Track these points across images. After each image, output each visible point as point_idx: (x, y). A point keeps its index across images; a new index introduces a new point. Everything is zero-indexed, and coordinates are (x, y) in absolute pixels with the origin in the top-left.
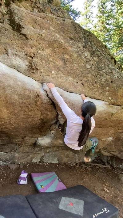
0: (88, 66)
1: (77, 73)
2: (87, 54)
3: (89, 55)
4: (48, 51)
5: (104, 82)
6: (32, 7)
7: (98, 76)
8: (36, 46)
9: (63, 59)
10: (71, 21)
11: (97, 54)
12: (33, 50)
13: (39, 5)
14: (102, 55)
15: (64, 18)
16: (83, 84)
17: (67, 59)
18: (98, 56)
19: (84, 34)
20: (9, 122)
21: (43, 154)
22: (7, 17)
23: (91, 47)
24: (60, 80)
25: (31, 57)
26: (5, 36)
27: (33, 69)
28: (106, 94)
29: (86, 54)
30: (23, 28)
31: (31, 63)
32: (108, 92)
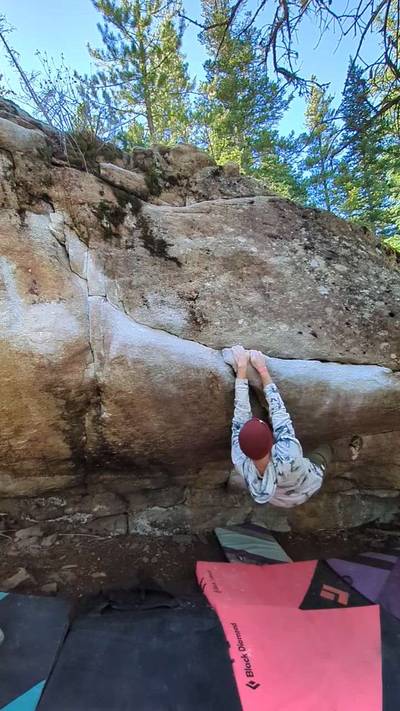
0: (323, 290)
1: (296, 310)
2: (318, 262)
3: (323, 263)
4: (225, 278)
5: (370, 318)
6: (181, 196)
7: (353, 307)
8: (198, 275)
9: (261, 288)
10: (267, 198)
11: (343, 256)
12: (195, 284)
13: (194, 188)
14: (357, 254)
15: (253, 196)
16: (314, 335)
17: (270, 284)
18: (347, 259)
19: (304, 217)
20: (163, 438)
21: (250, 509)
22: (138, 233)
23: (325, 242)
24: (259, 335)
25: (191, 299)
26: (137, 271)
27: (198, 324)
28: (382, 347)
29: (313, 263)
30: (170, 245)
31: (193, 313)
32: (386, 341)
